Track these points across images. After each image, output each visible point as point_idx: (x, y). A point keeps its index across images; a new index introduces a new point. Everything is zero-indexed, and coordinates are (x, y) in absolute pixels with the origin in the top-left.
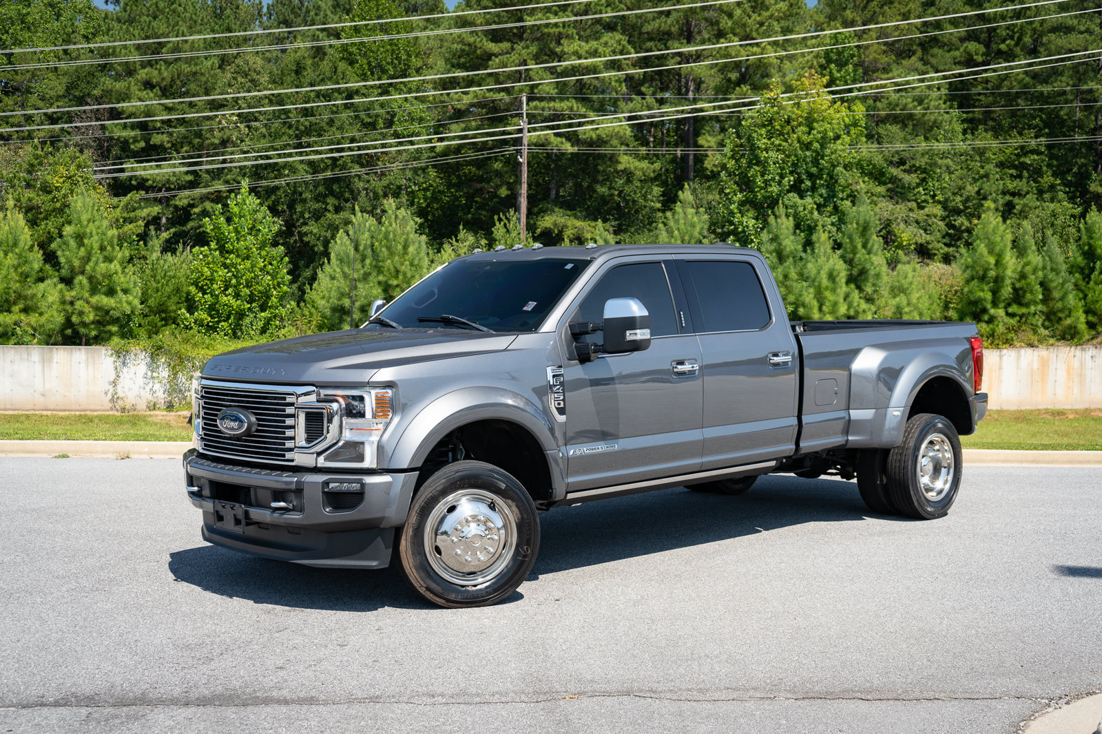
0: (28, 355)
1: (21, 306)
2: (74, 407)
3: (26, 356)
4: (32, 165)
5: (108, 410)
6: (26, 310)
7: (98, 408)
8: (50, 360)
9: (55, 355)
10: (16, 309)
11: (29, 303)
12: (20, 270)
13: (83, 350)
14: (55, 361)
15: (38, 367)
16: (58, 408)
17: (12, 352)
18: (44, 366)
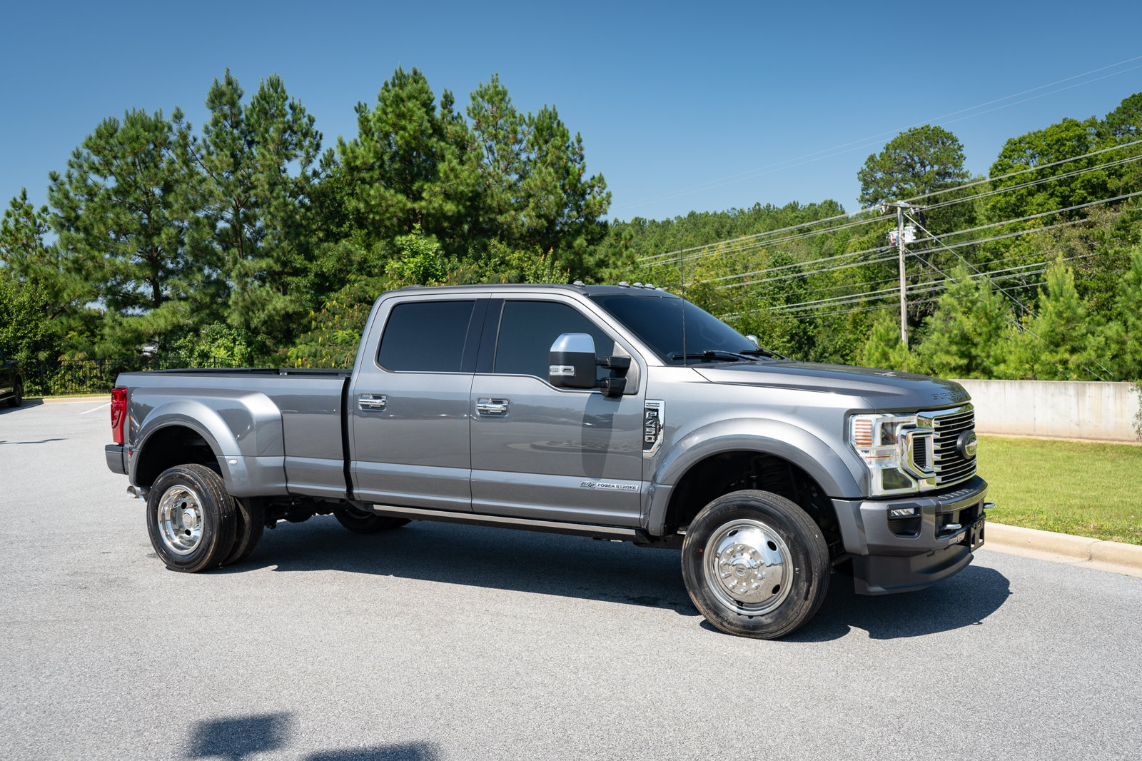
0: (1065, 389)
1: (1068, 347)
2: (1104, 437)
3: (1063, 390)
4: (1124, 221)
5: (1134, 441)
6: (1073, 351)
7: (1125, 438)
8: (1084, 393)
9: (1088, 390)
10: (1062, 349)
11: (1076, 344)
12: (1065, 315)
13: (1112, 386)
14: (1088, 395)
15: (1074, 400)
16: (1091, 437)
17: (1053, 386)
18: (1078, 400)
